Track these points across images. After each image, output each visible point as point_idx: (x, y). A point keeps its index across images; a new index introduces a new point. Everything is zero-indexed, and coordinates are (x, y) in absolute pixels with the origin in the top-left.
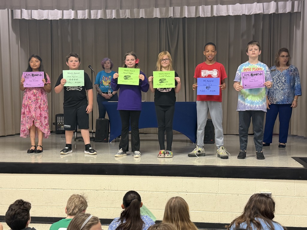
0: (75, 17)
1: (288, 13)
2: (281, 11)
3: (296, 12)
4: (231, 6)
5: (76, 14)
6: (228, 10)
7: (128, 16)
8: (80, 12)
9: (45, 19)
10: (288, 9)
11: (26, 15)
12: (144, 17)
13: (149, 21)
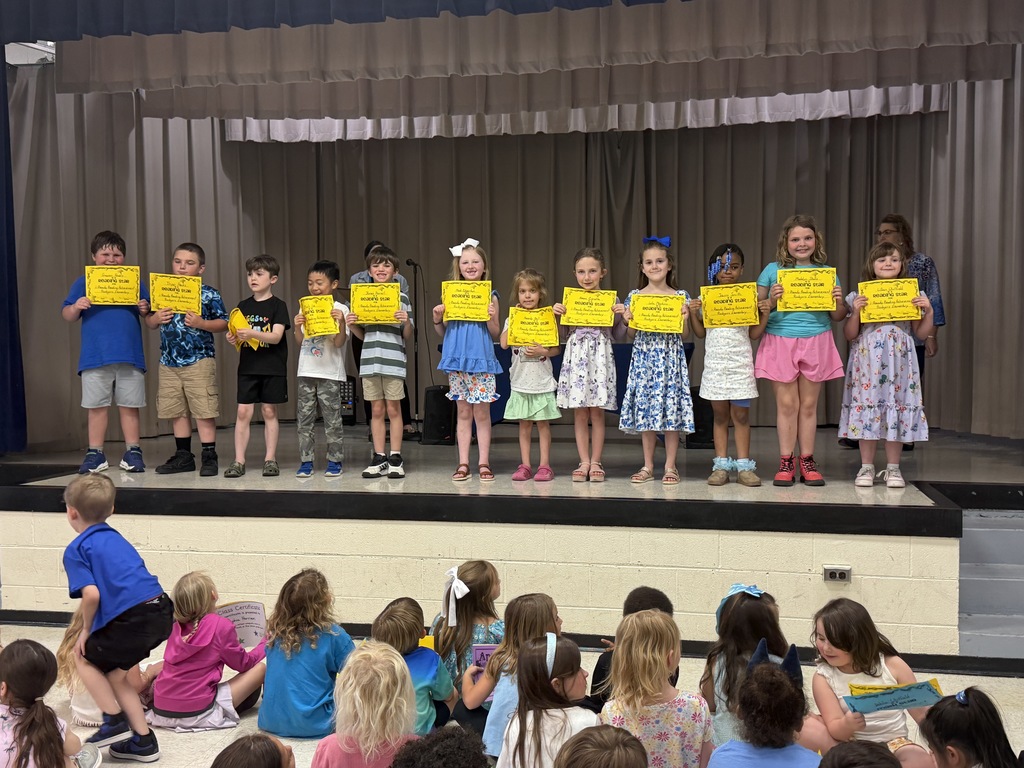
0: (374, 134)
1: (915, 113)
2: (895, 110)
3: (936, 112)
4: (766, 98)
5: (378, 127)
6: (758, 109)
7: (505, 129)
8: (387, 123)
9: (301, 142)
10: (915, 105)
11: (255, 131)
12: (546, 132)
13: (560, 141)
